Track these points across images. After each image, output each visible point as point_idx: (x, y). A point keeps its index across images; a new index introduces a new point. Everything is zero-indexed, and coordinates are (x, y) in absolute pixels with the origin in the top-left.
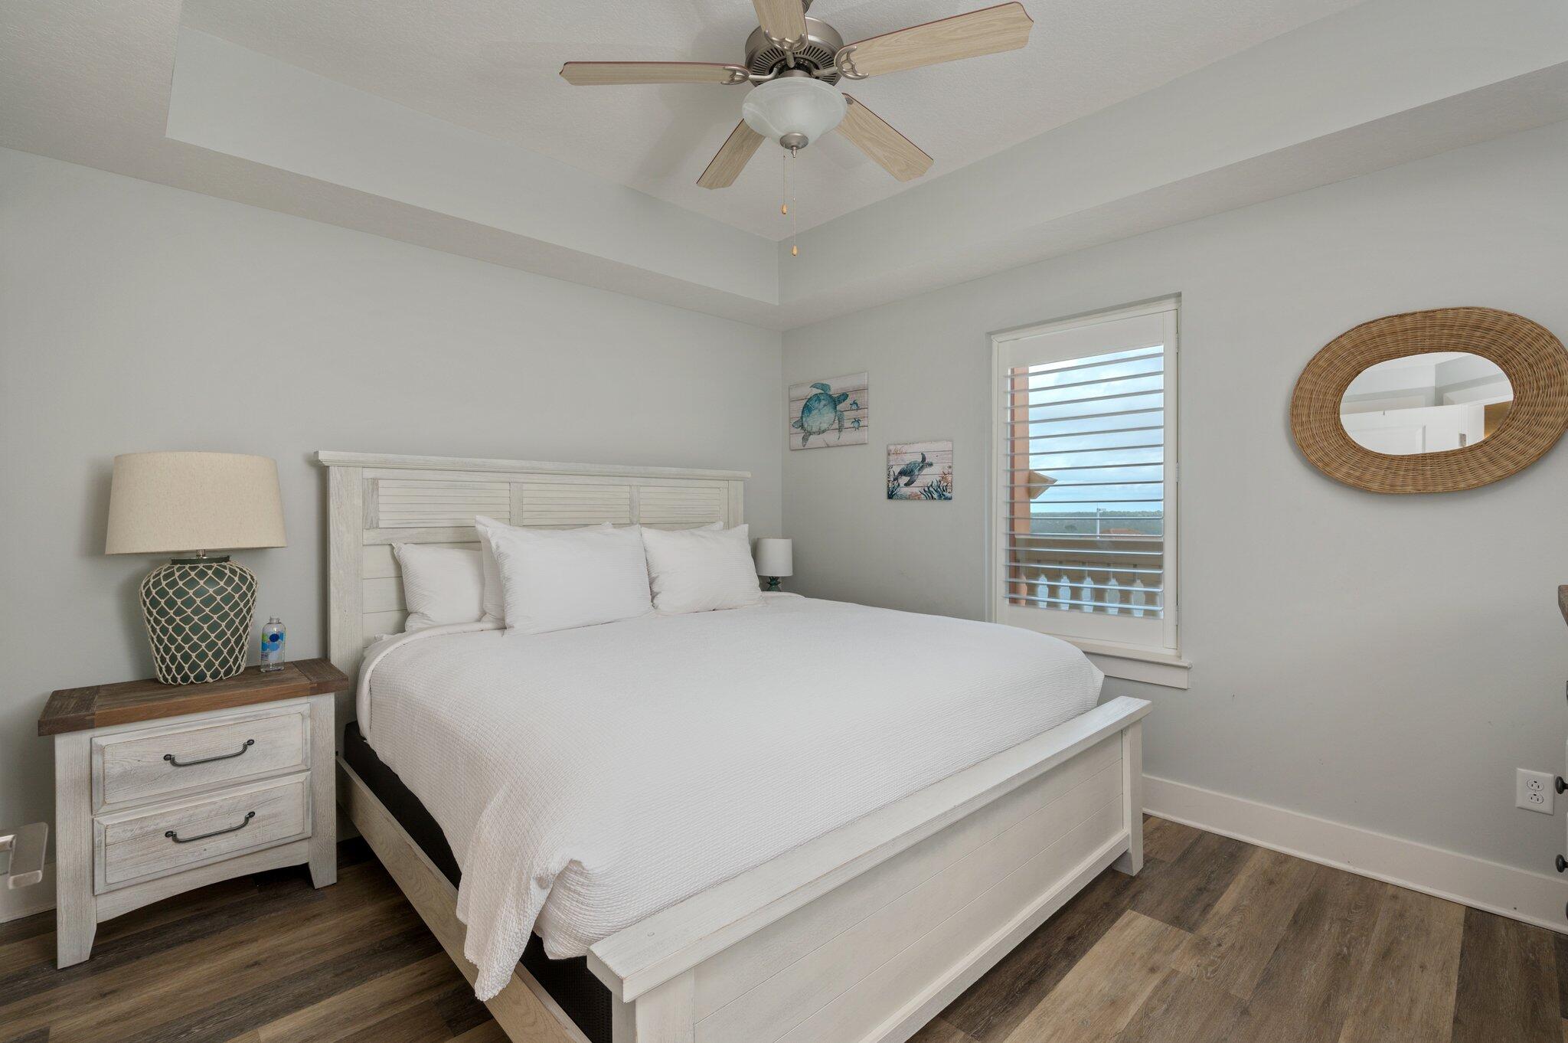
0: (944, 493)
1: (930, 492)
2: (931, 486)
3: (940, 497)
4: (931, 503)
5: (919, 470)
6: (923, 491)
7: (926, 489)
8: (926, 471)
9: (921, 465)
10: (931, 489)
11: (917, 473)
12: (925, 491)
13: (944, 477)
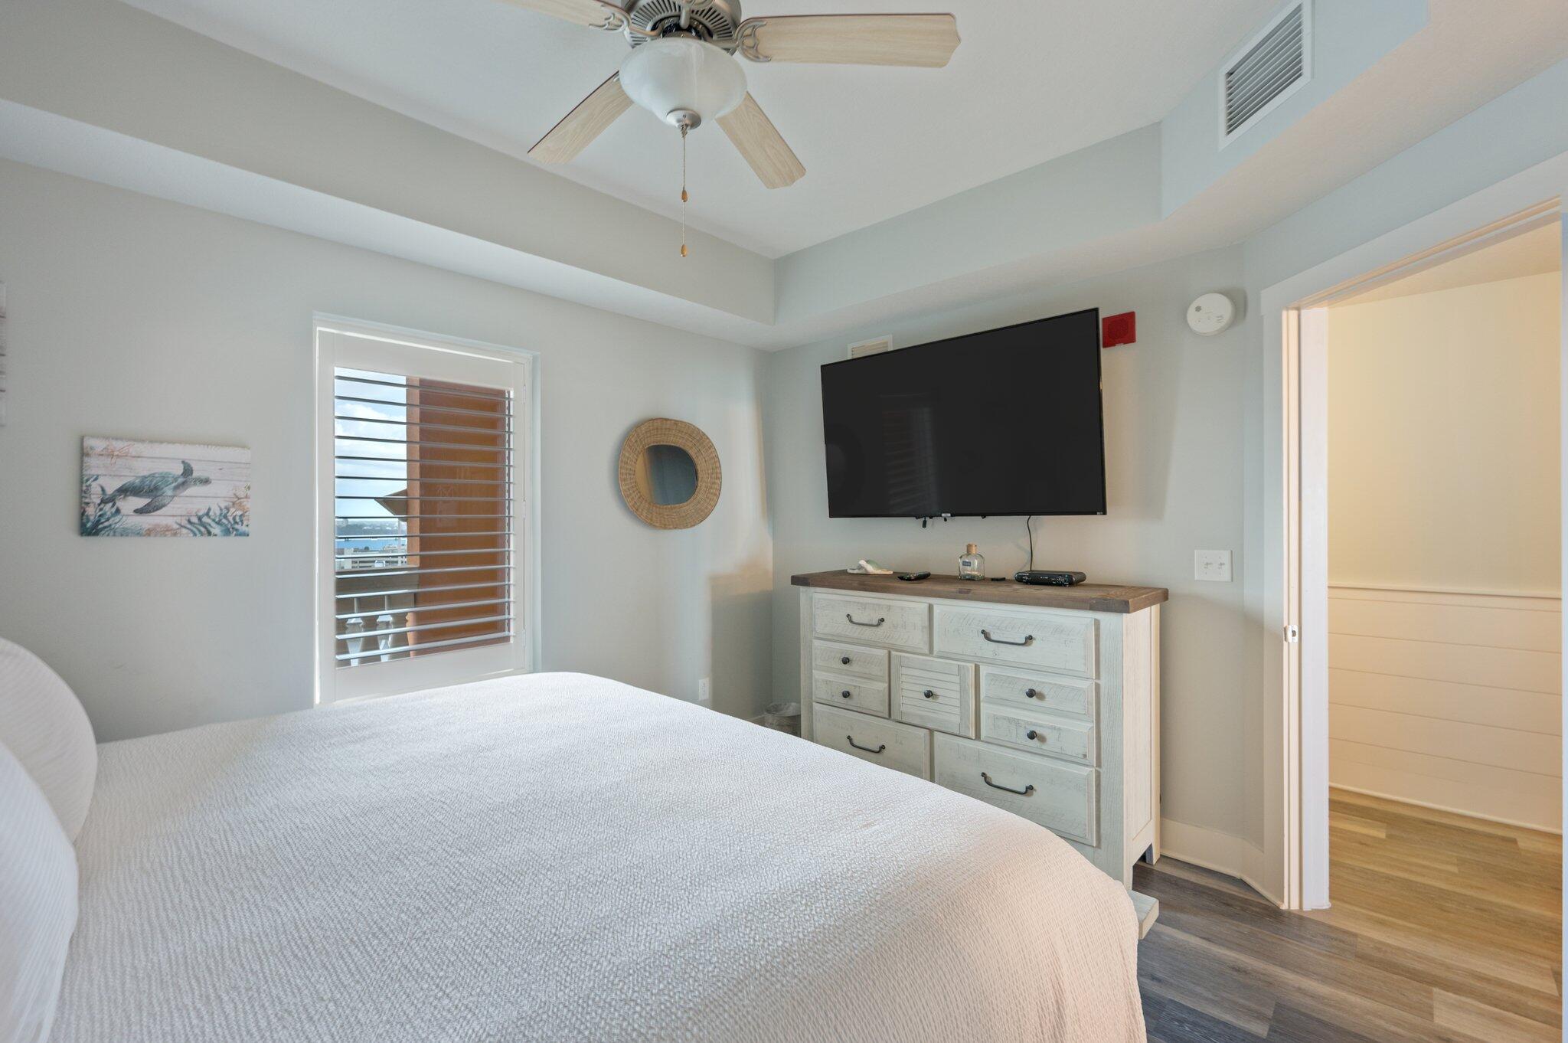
0: (236, 526)
1: (204, 525)
2: (207, 514)
3: (227, 532)
4: (203, 541)
5: (176, 488)
6: (184, 522)
7: (195, 520)
8: (192, 490)
9: (181, 480)
10: (205, 519)
11: (169, 492)
12: (189, 522)
13: (237, 501)
